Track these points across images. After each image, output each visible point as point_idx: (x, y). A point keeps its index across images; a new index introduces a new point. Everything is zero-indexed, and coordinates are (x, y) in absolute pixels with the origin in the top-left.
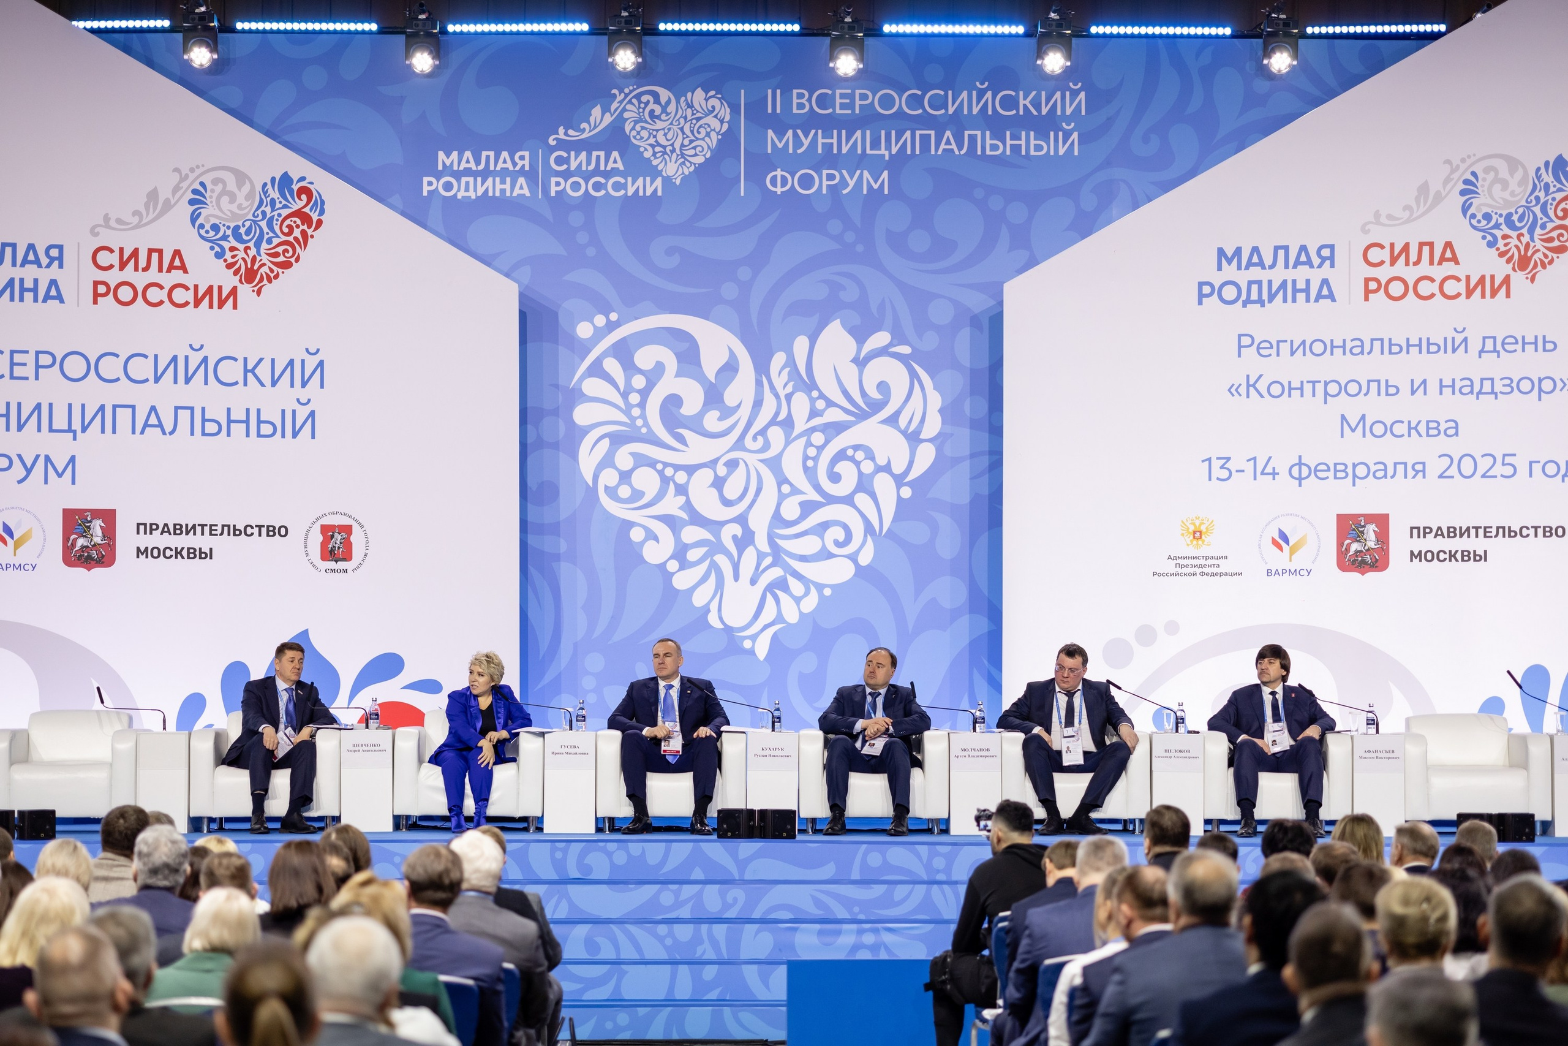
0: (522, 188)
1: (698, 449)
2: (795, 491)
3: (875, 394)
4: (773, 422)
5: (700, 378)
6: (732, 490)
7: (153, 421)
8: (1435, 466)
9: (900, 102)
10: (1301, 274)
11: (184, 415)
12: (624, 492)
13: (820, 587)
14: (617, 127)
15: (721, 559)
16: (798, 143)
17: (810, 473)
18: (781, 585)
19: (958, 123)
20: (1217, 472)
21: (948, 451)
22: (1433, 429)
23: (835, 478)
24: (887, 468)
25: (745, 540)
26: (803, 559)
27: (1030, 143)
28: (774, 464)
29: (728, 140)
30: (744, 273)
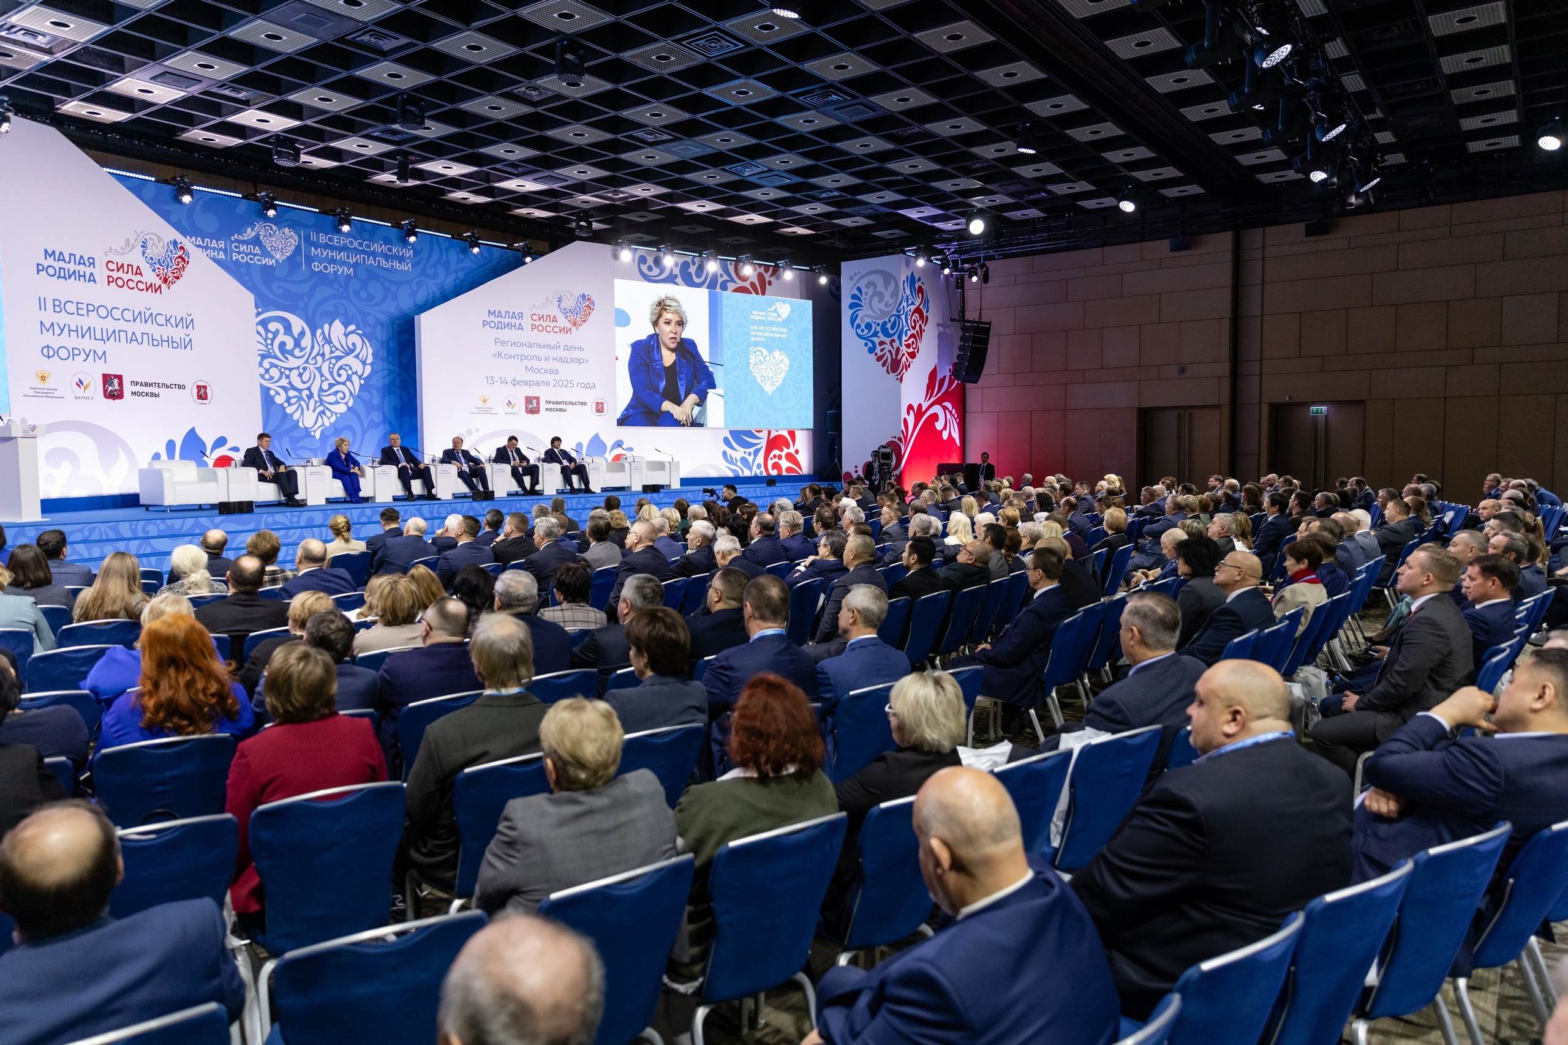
0: (222, 256)
1: (292, 362)
2: (327, 379)
3: (352, 347)
4: (318, 354)
5: (292, 335)
6: (305, 377)
7: (133, 339)
8: (552, 383)
9: (356, 244)
10: (513, 321)
11: (145, 336)
12: (267, 376)
13: (336, 414)
14: (257, 237)
15: (302, 403)
16: (322, 254)
17: (331, 373)
18: (322, 413)
19: (374, 254)
20: (490, 381)
21: (375, 368)
22: (551, 372)
23: (339, 375)
24: (356, 373)
25: (310, 396)
26: (330, 403)
27: (396, 264)
28: (319, 369)
29: (298, 249)
30: (306, 299)
